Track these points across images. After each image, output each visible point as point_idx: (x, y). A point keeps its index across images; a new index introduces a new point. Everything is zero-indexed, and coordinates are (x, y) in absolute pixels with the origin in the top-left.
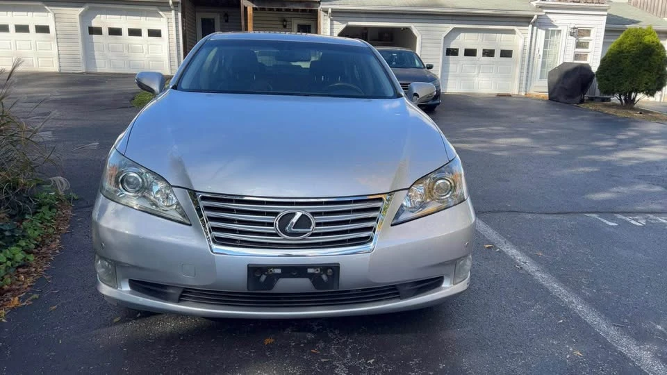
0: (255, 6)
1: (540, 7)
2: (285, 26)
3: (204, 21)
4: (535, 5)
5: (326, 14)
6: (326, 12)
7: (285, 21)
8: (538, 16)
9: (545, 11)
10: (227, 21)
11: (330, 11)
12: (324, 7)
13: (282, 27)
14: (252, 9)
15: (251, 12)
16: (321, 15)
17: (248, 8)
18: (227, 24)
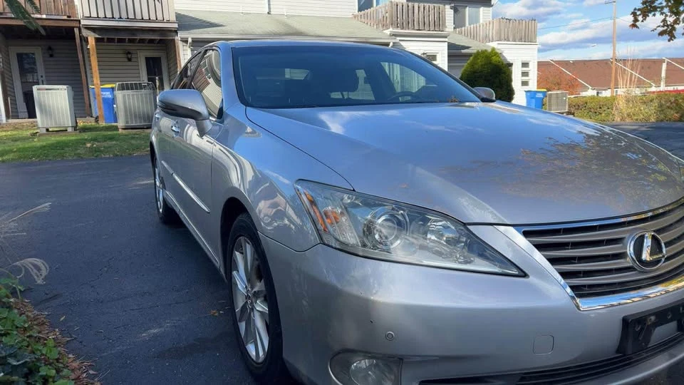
0: (97, 36)
1: (393, 35)
2: (130, 60)
3: (20, 57)
4: (389, 33)
5: (185, 44)
6: (185, 41)
7: (129, 53)
8: (394, 43)
9: (398, 38)
10: (51, 56)
11: (190, 40)
12: (183, 36)
13: (126, 60)
14: (94, 41)
15: (94, 43)
16: (180, 45)
17: (89, 38)
18: (51, 59)
